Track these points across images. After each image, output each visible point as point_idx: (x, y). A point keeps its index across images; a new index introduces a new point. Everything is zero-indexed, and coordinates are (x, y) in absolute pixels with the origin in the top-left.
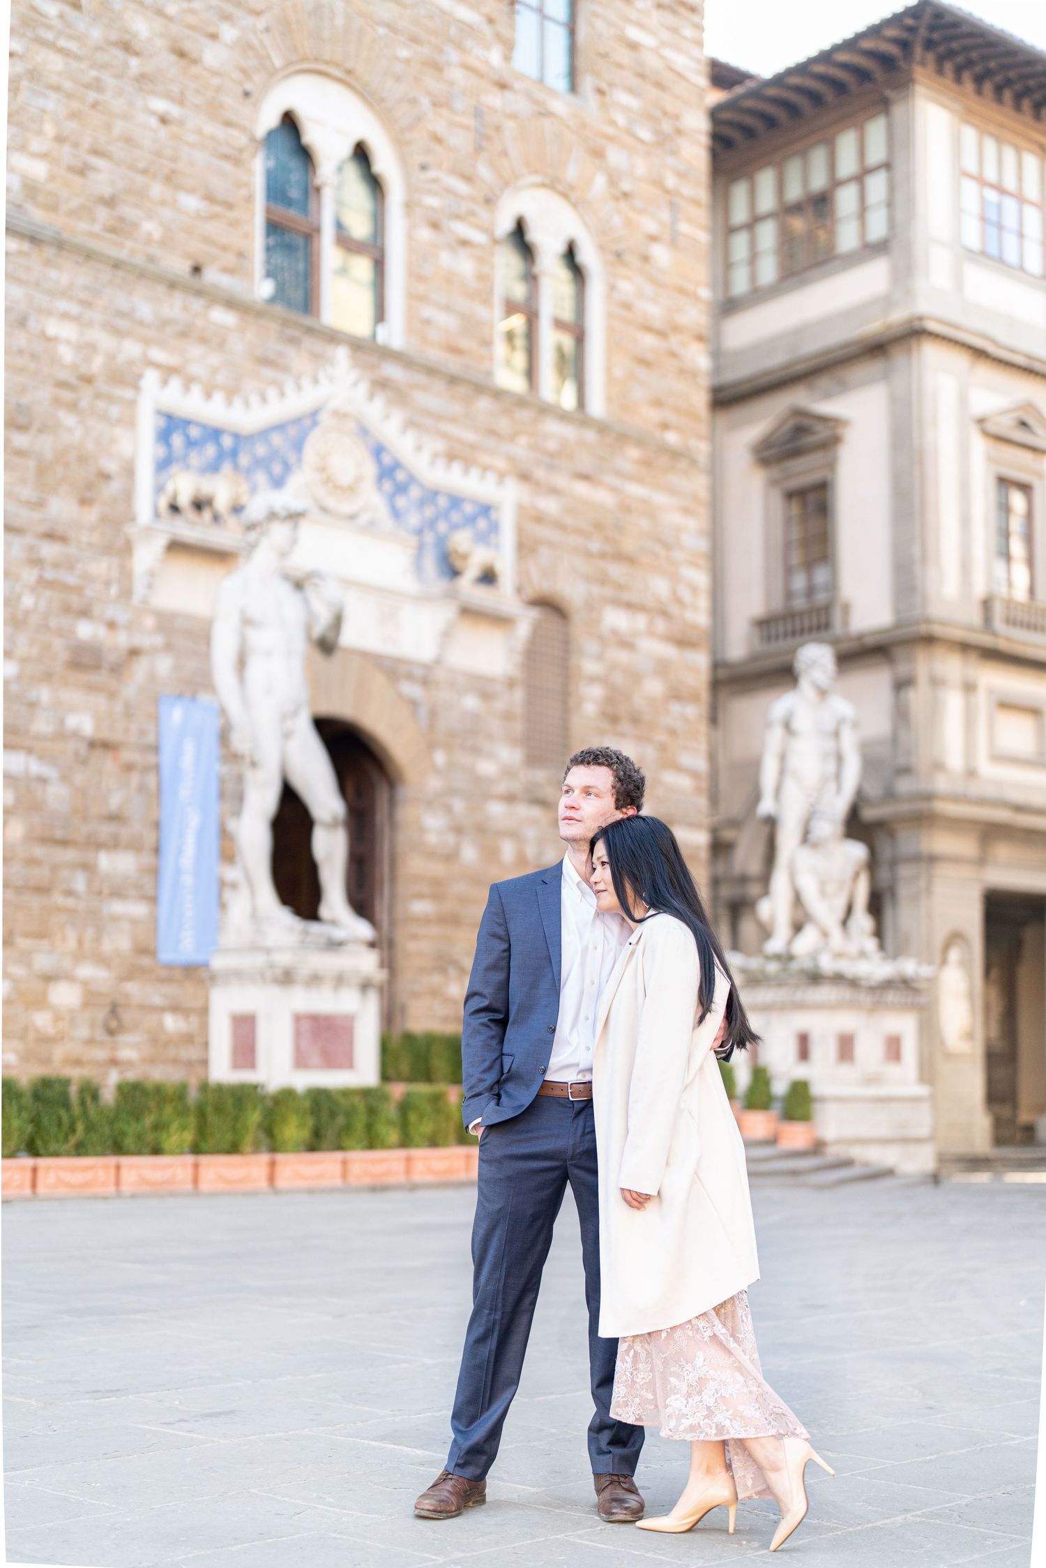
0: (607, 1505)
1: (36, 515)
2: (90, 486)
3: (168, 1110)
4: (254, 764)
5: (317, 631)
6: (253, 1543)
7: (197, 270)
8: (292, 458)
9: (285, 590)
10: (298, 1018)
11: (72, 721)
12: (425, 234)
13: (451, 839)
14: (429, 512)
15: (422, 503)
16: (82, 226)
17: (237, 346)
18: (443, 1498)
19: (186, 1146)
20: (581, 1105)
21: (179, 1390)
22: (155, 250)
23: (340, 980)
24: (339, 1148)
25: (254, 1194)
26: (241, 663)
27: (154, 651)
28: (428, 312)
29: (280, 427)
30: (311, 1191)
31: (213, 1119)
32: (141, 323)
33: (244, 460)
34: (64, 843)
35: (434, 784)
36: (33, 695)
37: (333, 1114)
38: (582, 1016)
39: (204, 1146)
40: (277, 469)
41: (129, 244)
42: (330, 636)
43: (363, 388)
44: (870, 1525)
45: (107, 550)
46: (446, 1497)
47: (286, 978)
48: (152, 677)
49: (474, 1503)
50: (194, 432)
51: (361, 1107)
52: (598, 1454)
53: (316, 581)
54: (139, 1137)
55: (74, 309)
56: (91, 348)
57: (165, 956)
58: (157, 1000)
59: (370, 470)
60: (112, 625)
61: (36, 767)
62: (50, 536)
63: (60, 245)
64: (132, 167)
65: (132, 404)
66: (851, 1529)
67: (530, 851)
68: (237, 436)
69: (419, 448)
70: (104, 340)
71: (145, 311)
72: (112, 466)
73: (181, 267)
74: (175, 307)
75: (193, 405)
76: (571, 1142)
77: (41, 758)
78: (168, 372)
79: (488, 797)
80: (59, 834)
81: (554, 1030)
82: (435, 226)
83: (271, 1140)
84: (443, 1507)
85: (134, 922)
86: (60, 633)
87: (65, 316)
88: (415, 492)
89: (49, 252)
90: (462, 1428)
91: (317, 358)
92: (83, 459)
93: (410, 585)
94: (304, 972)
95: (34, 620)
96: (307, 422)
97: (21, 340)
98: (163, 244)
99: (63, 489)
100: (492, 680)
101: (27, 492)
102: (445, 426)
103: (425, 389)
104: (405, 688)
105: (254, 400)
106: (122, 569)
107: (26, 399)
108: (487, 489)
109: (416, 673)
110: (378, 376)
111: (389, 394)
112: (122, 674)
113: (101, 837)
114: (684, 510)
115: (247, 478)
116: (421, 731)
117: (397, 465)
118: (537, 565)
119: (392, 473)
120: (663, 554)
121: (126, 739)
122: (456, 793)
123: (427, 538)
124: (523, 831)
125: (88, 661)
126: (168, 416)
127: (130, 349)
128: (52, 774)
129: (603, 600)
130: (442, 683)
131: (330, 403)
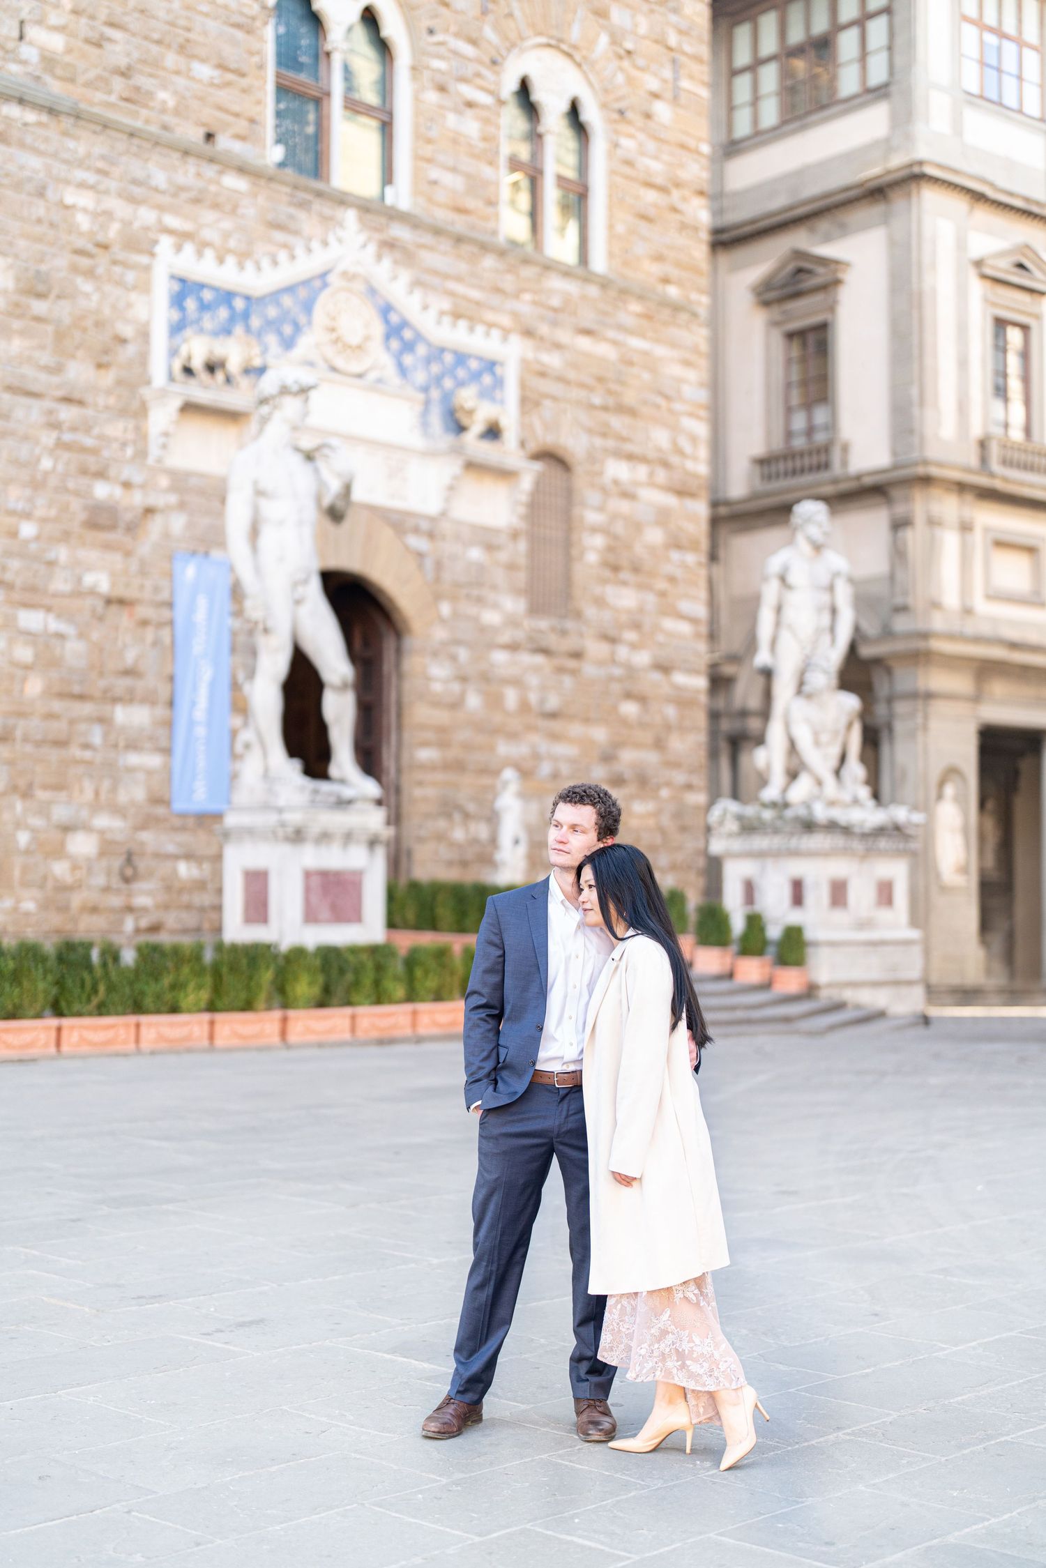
0: (585, 1426)
1: (55, 380)
2: (106, 352)
3: (186, 970)
4: (266, 631)
5: (327, 501)
6: (288, 1464)
7: (209, 137)
8: (302, 319)
9: (296, 460)
10: (308, 875)
11: (89, 579)
12: (432, 96)
13: (456, 687)
14: (435, 368)
15: (428, 361)
16: (99, 96)
17: (249, 210)
18: (446, 1420)
19: (203, 1004)
20: (565, 1092)
21: (214, 1295)
22: (169, 119)
23: (348, 838)
24: (348, 1003)
25: (268, 1048)
26: (254, 532)
27: (167, 509)
28: (434, 173)
29: (290, 289)
30: (320, 1045)
31: (228, 978)
32: (156, 190)
33: (255, 322)
34: (81, 697)
35: (440, 634)
36: (51, 555)
37: (342, 971)
38: (566, 1016)
39: (219, 1004)
40: (288, 330)
41: (144, 112)
42: (340, 504)
43: (372, 249)
44: (806, 1444)
45: (123, 412)
46: (449, 1419)
47: (298, 836)
48: (167, 535)
49: (472, 1422)
50: (207, 295)
51: (370, 965)
52: (578, 1381)
53: (326, 451)
54: (158, 997)
55: (91, 178)
56: (108, 215)
57: (179, 805)
58: (171, 848)
59: (378, 329)
60: (127, 485)
61: (54, 625)
62: (67, 400)
63: (78, 116)
64: (147, 38)
65: (148, 269)
66: (790, 1448)
67: (533, 698)
68: (248, 298)
69: (425, 307)
70: (120, 208)
71: (160, 178)
72: (127, 331)
73: (195, 135)
74: (188, 173)
75: (205, 269)
76: (557, 1123)
77: (59, 616)
78: (182, 237)
79: (492, 646)
80: (76, 689)
81: (542, 1029)
82: (442, 89)
83: (283, 997)
84: (446, 1428)
85: (149, 773)
86: (77, 493)
87: (82, 185)
88: (421, 350)
89: (67, 122)
90: (463, 1360)
91: (326, 220)
92: (98, 324)
93: (416, 440)
94: (314, 830)
95: (53, 481)
96: (317, 283)
97: (40, 209)
98: (177, 112)
99: (80, 353)
100: (496, 531)
101: (46, 358)
102: (452, 285)
103: (432, 249)
104: (412, 541)
105: (265, 263)
106: (138, 430)
107: (43, 267)
108: (494, 346)
109: (423, 526)
110: (386, 236)
111: (397, 254)
112: (138, 532)
113: (118, 692)
114: (685, 363)
115: (259, 340)
116: (427, 583)
117: (405, 323)
118: (541, 419)
119: (399, 332)
120: (664, 406)
121: (141, 596)
122: (461, 643)
123: (434, 394)
124: (528, 679)
125: (105, 521)
126: (182, 281)
127: (146, 215)
128: (70, 631)
129: (607, 452)
130: (450, 536)
131: (339, 265)
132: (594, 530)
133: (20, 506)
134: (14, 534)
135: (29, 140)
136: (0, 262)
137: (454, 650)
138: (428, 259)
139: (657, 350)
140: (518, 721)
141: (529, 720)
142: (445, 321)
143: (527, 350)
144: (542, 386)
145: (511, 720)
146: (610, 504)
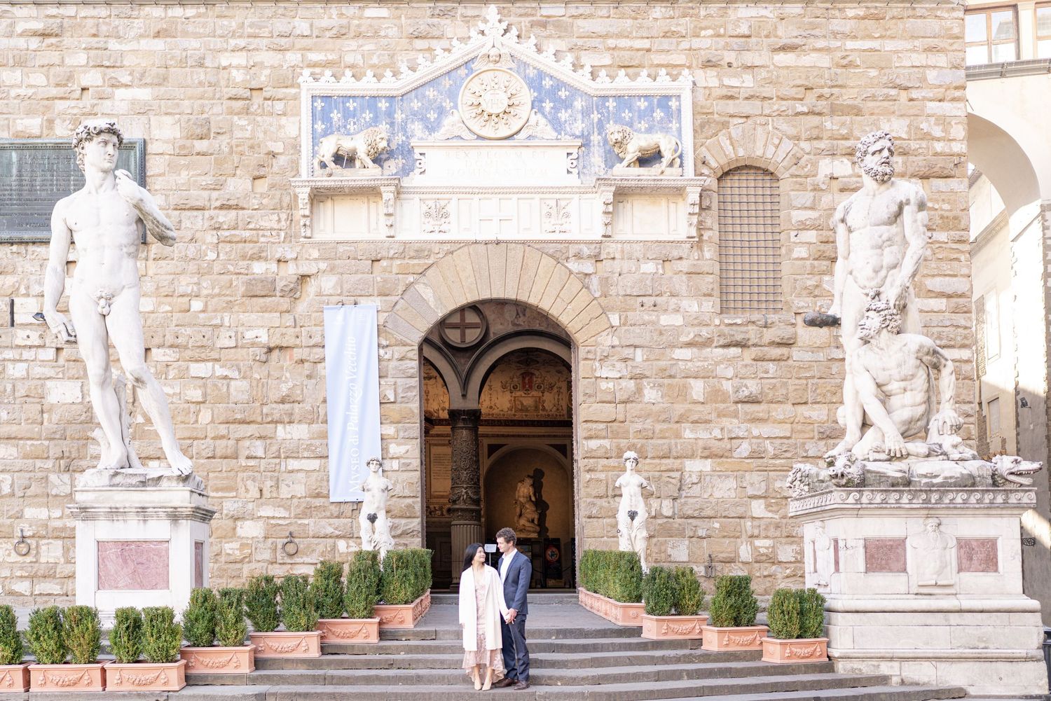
1: (215, 194)
2: (261, 166)
8: (447, 104)
11: (250, 335)
13: (631, 385)
14: (595, 117)
15: (586, 113)
17: (390, 31)
27: (320, 272)
32: (301, 36)
33: (399, 117)
34: (246, 422)
43: (515, 32)
45: (277, 208)
50: (351, 105)
55: (242, 43)
56: (260, 65)
57: (336, 497)
58: (331, 530)
59: (526, 96)
60: (281, 262)
61: (220, 371)
62: (225, 207)
65: (296, 98)
68: (391, 98)
69: (577, 66)
70: (270, 58)
71: (304, 27)
72: (278, 147)
77: (225, 364)
79: (673, 345)
80: (239, 416)
85: (309, 473)
86: (238, 274)
87: (237, 49)
88: (578, 104)
91: (471, 21)
92: (253, 147)
93: (574, 181)
95: (217, 268)
96: (461, 71)
97: (201, 75)
99: (238, 172)
100: (675, 244)
101: (209, 180)
102: (611, 42)
103: (590, 16)
104: (573, 266)
105: (403, 68)
106: (291, 220)
107: (205, 116)
108: (663, 83)
109: (586, 251)
110: (537, 18)
111: (551, 30)
112: (297, 295)
113: (276, 417)
114: (930, 50)
115: (404, 129)
116: (595, 298)
117: (560, 85)
118: (730, 138)
119: (553, 93)
120: (904, 96)
121: (298, 342)
122: (636, 347)
123: (595, 138)
124: (720, 370)
125: (260, 291)
126: (326, 98)
127: (293, 58)
128: (235, 374)
129: (820, 153)
130: (617, 256)
131: (484, 51)
132: (803, 226)
133: (190, 290)
134: (186, 310)
135: (190, 28)
136: (168, 120)
137: (628, 352)
138: (585, 25)
139: (889, 45)
140: (708, 408)
141: (722, 406)
142: (603, 73)
143: (709, 79)
144: (731, 107)
145: (700, 408)
146: (826, 200)
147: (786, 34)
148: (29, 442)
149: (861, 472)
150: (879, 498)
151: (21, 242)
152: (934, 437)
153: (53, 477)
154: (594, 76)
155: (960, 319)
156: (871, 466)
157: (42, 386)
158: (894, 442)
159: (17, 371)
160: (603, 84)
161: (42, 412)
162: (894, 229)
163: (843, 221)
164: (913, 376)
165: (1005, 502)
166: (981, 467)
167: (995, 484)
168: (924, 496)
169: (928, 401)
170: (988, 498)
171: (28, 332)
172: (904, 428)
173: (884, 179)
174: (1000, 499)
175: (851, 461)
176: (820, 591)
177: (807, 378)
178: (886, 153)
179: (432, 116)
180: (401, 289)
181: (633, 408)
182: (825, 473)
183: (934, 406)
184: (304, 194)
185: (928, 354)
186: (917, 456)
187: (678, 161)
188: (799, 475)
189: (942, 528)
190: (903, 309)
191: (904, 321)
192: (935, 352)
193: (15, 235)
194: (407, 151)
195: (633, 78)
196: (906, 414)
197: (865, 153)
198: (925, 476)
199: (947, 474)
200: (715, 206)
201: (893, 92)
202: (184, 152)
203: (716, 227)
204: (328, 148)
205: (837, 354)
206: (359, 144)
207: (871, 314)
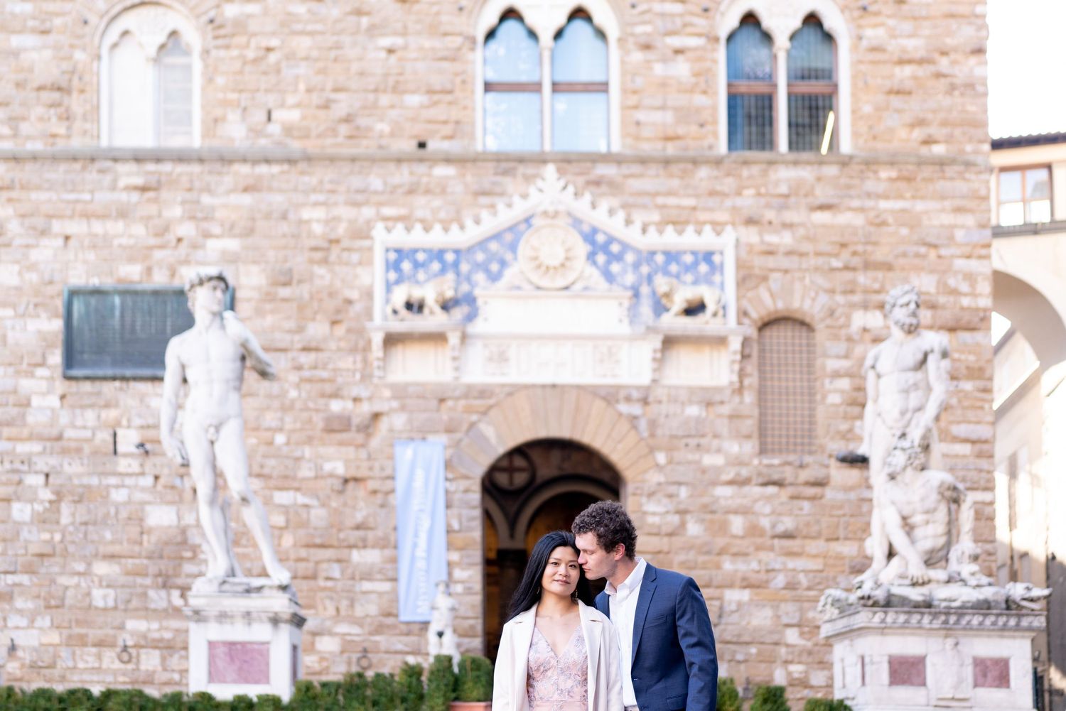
1: (297, 338)
2: (338, 311)
7: (422, 145)
8: (509, 256)
11: (328, 467)
12: (637, 56)
13: (676, 519)
14: (645, 269)
15: (636, 266)
16: (329, 141)
17: (457, 188)
22: (384, 142)
27: (392, 411)
28: (641, 116)
29: (497, 237)
32: (376, 192)
33: (464, 267)
34: (322, 546)
35: (655, 478)
36: (298, 454)
41: (365, 142)
43: (571, 190)
45: (353, 350)
48: (391, 430)
50: (421, 257)
55: (322, 197)
56: (337, 219)
57: (404, 617)
58: (400, 647)
59: (582, 249)
60: (357, 400)
61: (301, 499)
62: (306, 349)
63: (310, 159)
64: (366, 91)
65: (370, 249)
67: (765, 523)
68: (457, 251)
69: (629, 223)
70: (345, 212)
71: (378, 184)
72: (354, 295)
73: (409, 146)
74: (403, 175)
75: (415, 238)
77: (304, 494)
78: (395, 221)
79: (714, 483)
80: (318, 541)
82: (647, 47)
85: (380, 594)
86: (317, 410)
87: (316, 204)
88: (630, 258)
89: (302, 166)
91: (529, 179)
92: (331, 295)
93: (625, 329)
95: (298, 405)
96: (523, 227)
97: (284, 227)
98: (392, 135)
99: (318, 317)
100: (718, 390)
101: (291, 324)
102: (660, 200)
103: (641, 176)
104: (624, 408)
105: (469, 223)
106: (365, 361)
107: (288, 265)
108: (707, 240)
109: (635, 394)
110: (592, 177)
111: (604, 188)
112: (371, 430)
113: (352, 541)
114: (958, 210)
115: (468, 279)
116: (642, 439)
117: (611, 240)
118: (769, 290)
119: (605, 248)
120: (933, 254)
121: (371, 474)
122: (679, 484)
123: (645, 290)
124: (759, 507)
125: (337, 426)
126: (398, 251)
127: (368, 212)
128: (314, 502)
129: (853, 306)
130: (665, 399)
131: (541, 208)
132: (837, 375)
133: (274, 424)
134: (270, 443)
135: (275, 184)
136: (254, 269)
137: (672, 489)
138: (635, 184)
139: (920, 206)
140: (746, 542)
141: (759, 541)
142: (652, 229)
143: (751, 236)
144: (771, 262)
145: (738, 542)
146: (858, 350)
147: (823, 194)
148: (130, 561)
149: (886, 595)
150: (902, 618)
151: (124, 379)
152: (954, 566)
153: (152, 593)
154: (644, 230)
155: (984, 464)
156: (896, 590)
157: (143, 510)
158: (917, 569)
159: (119, 496)
160: (654, 240)
161: (142, 533)
162: (919, 375)
163: (873, 367)
164: (935, 510)
165: (1018, 624)
166: (996, 593)
167: (1008, 608)
168: (943, 618)
169: (949, 533)
170: (1002, 620)
171: (129, 460)
172: (925, 558)
173: (911, 330)
174: (1012, 622)
175: (878, 585)
176: (848, 703)
177: (839, 516)
178: (913, 306)
179: (495, 267)
180: (465, 427)
181: (678, 541)
182: (853, 598)
183: (954, 538)
184: (377, 339)
185: (949, 489)
186: (938, 582)
187: (721, 313)
188: (830, 600)
189: (959, 647)
190: (926, 448)
191: (928, 460)
192: (955, 489)
193: (118, 372)
194: (470, 300)
195: (680, 233)
196: (927, 544)
197: (894, 306)
198: (945, 600)
199: (965, 598)
200: (755, 353)
201: (923, 250)
202: (269, 297)
203: (756, 373)
204: (400, 296)
205: (866, 494)
206: (429, 293)
207: (898, 452)
